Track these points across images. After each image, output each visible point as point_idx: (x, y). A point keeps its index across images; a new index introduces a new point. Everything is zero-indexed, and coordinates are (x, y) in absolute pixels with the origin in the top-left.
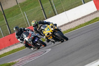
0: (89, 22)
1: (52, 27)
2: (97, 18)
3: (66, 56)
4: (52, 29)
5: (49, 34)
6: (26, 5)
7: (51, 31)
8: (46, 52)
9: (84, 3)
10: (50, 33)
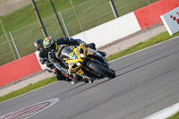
0: (128, 51)
1: (82, 51)
2: (141, 44)
3: (86, 111)
4: (82, 56)
5: (75, 66)
6: (12, 19)
7: (80, 60)
8: (49, 103)
9: (118, 16)
10: (79, 64)
